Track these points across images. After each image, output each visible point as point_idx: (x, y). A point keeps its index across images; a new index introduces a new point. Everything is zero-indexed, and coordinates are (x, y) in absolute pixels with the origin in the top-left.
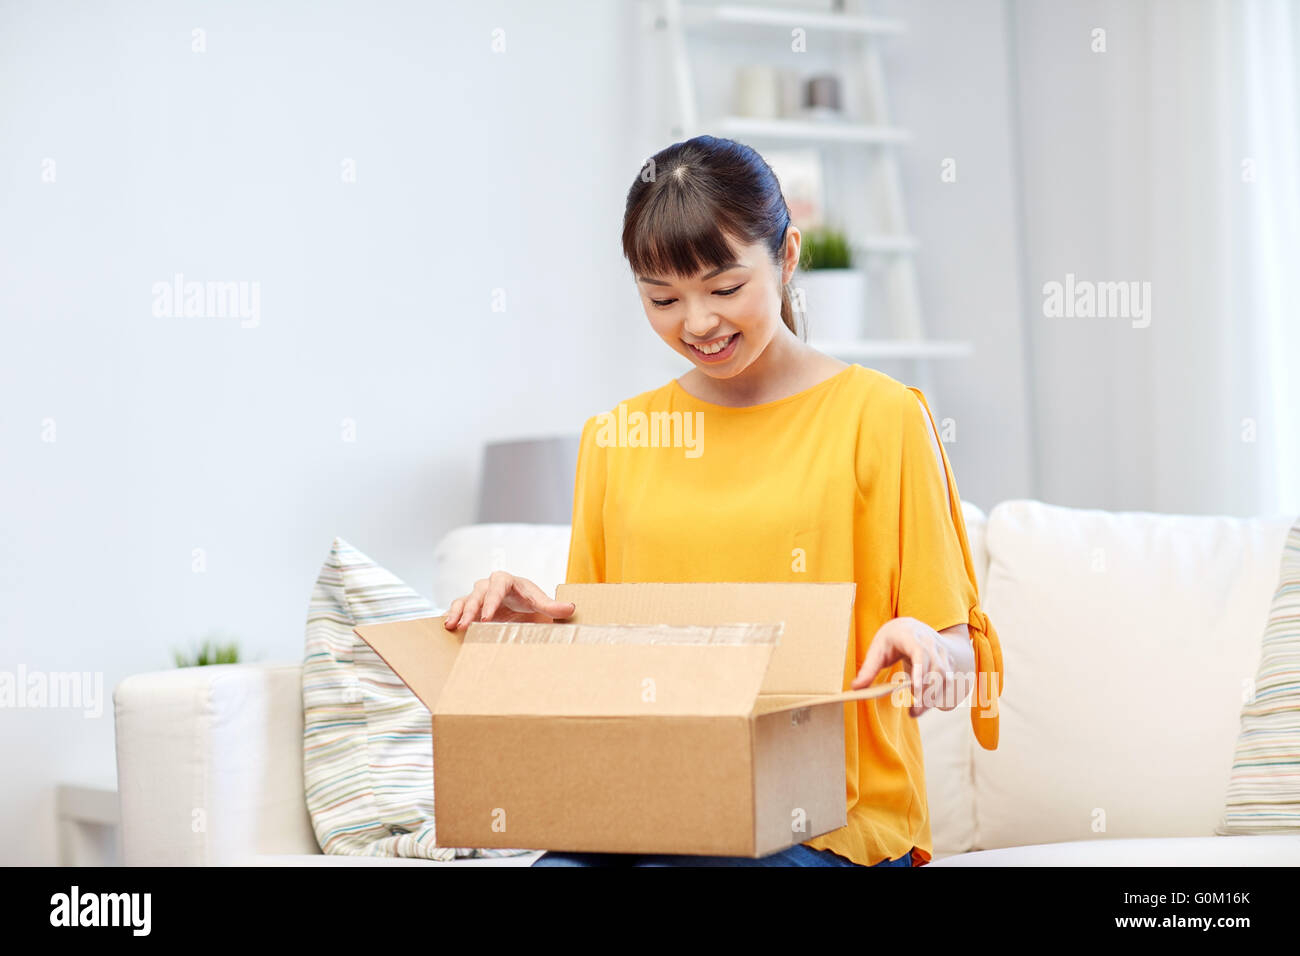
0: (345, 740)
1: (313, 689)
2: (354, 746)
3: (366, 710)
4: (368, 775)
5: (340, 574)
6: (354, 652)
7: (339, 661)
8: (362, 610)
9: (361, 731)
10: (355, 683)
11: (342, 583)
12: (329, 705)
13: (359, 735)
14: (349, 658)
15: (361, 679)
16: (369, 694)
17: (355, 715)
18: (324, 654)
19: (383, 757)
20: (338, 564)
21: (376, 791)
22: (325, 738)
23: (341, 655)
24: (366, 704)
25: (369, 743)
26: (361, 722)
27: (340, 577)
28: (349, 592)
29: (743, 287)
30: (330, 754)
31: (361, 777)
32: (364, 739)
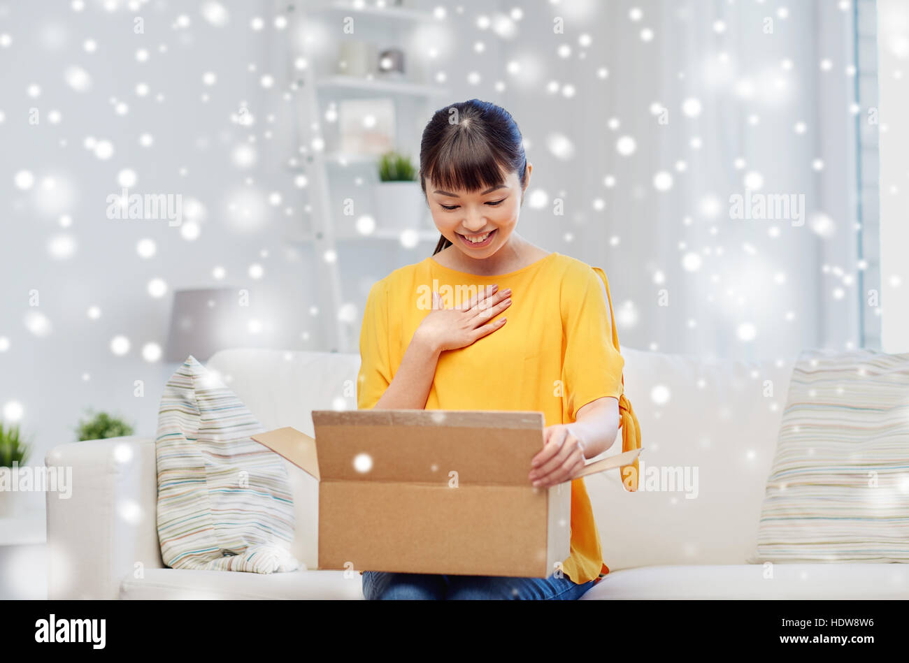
0: (192, 492)
1: (168, 457)
2: (199, 496)
3: (207, 472)
4: (210, 516)
5: (192, 381)
6: (199, 433)
7: (188, 439)
8: (205, 405)
9: (202, 486)
10: (200, 453)
11: (193, 387)
12: (181, 469)
13: (203, 489)
14: (194, 438)
15: (203, 451)
16: (209, 462)
17: (198, 475)
18: (178, 434)
19: (219, 504)
20: (190, 374)
21: (217, 527)
22: (177, 491)
23: (190, 435)
24: (206, 468)
25: (209, 495)
26: (202, 480)
27: (192, 383)
28: (197, 393)
29: (505, 201)
30: (179, 501)
31: (206, 517)
32: (207, 492)
